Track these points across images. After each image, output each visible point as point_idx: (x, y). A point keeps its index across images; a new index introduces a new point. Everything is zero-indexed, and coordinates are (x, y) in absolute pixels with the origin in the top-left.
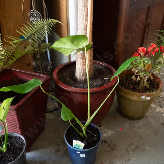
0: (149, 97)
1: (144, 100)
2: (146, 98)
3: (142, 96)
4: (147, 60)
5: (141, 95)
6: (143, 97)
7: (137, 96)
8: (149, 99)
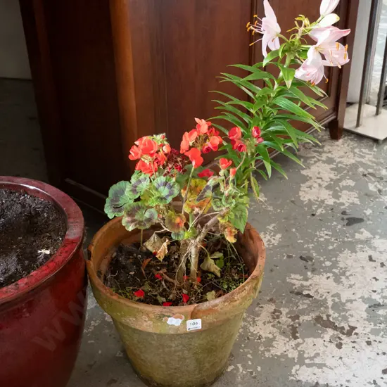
0: (199, 321)
1: (181, 331)
2: (184, 323)
3: (170, 319)
4: (165, 184)
5: (164, 316)
6: (174, 322)
7: (150, 319)
8: (199, 326)
